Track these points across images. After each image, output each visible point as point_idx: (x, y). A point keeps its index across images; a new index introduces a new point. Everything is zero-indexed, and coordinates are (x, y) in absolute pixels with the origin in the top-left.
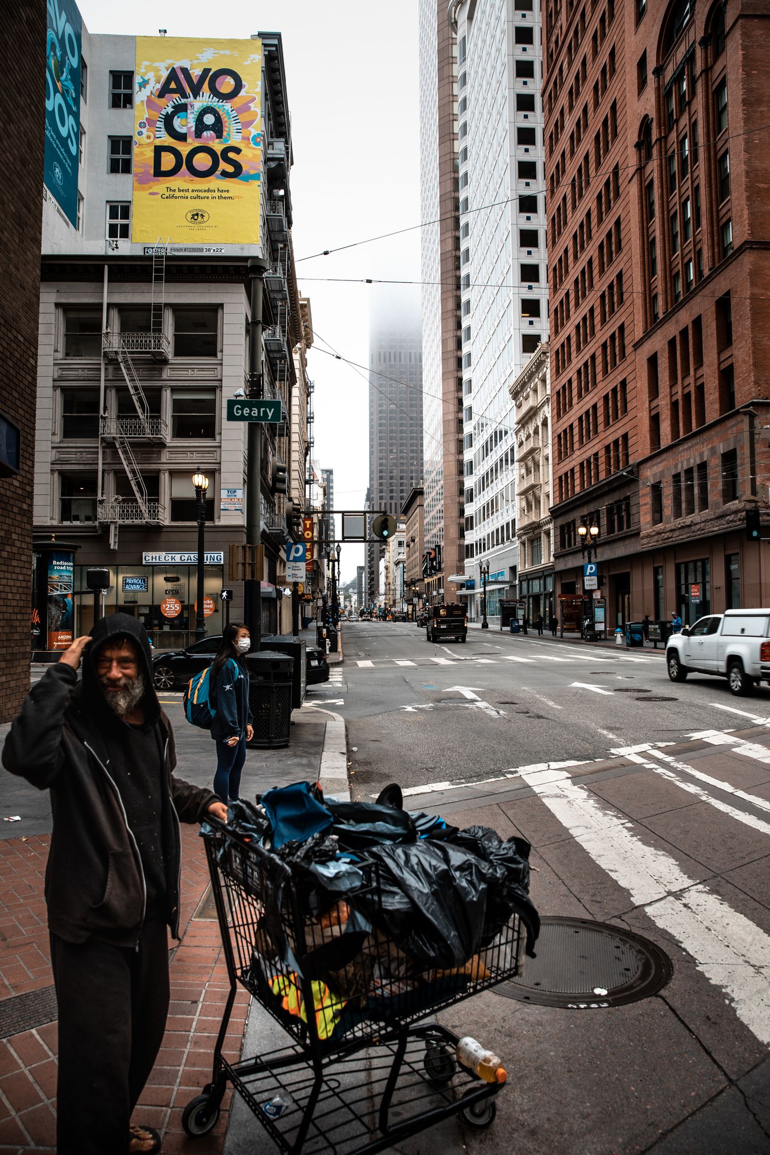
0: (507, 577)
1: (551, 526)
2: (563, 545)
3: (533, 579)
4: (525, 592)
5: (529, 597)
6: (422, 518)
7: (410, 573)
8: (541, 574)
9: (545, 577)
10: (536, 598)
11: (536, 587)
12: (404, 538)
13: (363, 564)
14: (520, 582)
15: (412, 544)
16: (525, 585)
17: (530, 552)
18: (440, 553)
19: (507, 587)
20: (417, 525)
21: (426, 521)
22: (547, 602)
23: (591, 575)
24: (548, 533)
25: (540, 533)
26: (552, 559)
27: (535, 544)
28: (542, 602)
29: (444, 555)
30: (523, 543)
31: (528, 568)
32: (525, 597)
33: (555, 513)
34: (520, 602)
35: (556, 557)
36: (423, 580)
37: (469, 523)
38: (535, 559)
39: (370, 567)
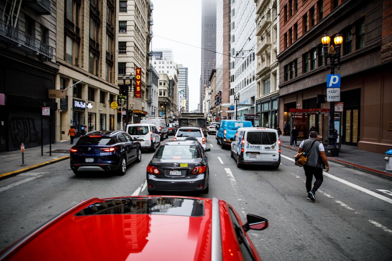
0: (249, 102)
1: (278, 68)
2: (286, 79)
3: (264, 103)
4: (259, 110)
5: (262, 113)
6: (215, 81)
7: (211, 105)
8: (269, 99)
9: (273, 101)
10: (266, 114)
11: (266, 107)
12: (210, 91)
13: (199, 103)
14: (257, 105)
15: (212, 93)
16: (259, 106)
17: (263, 88)
18: (221, 95)
19: (249, 108)
20: (214, 85)
21: (217, 82)
22: (273, 116)
23: (334, 86)
24: (275, 74)
25: (270, 74)
26: (278, 89)
27: (266, 82)
28: (270, 117)
29: (223, 95)
30: (259, 83)
31: (262, 96)
32: (259, 113)
33: (281, 59)
34: (257, 116)
35: (280, 87)
36: (215, 107)
37: (232, 79)
38: (266, 90)
39: (201, 104)
